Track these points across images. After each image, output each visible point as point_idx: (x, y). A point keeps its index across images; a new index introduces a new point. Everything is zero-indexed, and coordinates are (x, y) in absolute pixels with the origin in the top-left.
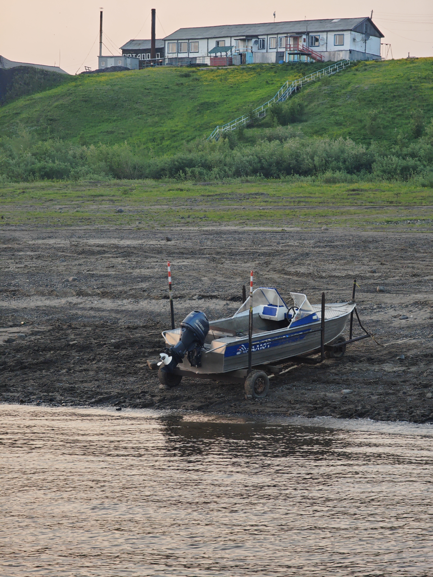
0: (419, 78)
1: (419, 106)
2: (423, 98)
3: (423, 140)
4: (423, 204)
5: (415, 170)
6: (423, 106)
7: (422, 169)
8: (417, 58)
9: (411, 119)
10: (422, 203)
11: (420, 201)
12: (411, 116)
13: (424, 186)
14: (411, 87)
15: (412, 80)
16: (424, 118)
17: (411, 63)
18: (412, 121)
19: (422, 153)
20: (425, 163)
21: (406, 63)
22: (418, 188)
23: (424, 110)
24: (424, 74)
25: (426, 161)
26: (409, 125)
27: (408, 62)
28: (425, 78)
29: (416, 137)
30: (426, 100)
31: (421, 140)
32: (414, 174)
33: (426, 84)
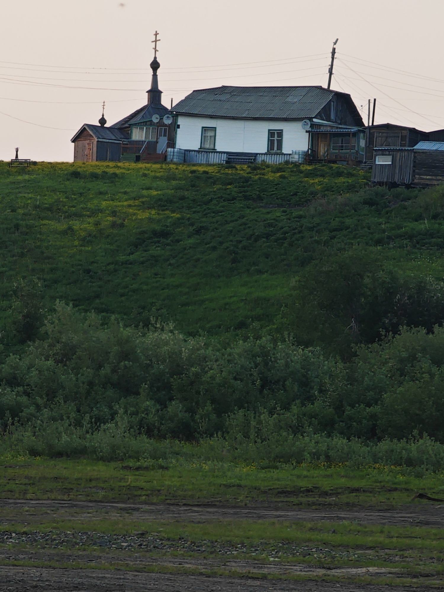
0: (36, 207)
1: (33, 270)
2: (43, 253)
3: (37, 348)
4: (29, 496)
5: (17, 416)
6: (43, 270)
7: (31, 414)
8: (35, 163)
9: (14, 299)
10: (25, 492)
11: (24, 487)
12: (15, 292)
13: (34, 453)
14: (17, 227)
15: (21, 211)
16: (43, 298)
17: (19, 173)
18: (17, 304)
19: (33, 376)
20: (39, 400)
21: (9, 173)
22: (21, 458)
23: (45, 280)
24: (49, 200)
25: (41, 397)
26: (10, 312)
27: (14, 170)
28: (50, 209)
29: (22, 342)
30: (48, 258)
31: (32, 347)
32: (13, 424)
33: (52, 223)
